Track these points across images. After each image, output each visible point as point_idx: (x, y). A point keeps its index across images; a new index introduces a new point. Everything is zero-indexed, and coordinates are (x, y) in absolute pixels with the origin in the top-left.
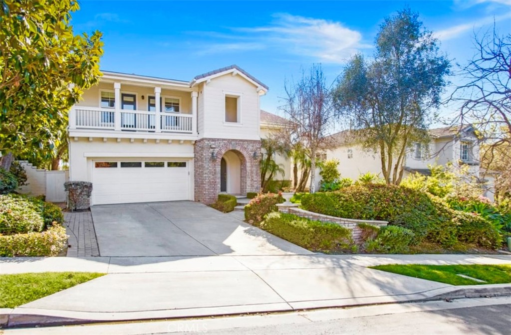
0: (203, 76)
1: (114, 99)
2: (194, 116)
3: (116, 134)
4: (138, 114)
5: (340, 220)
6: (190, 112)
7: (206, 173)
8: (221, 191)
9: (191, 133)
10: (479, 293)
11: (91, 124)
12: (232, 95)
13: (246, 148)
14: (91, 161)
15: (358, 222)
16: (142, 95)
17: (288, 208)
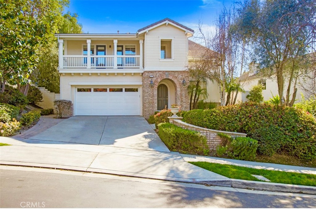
0: (144, 29)
1: (87, 49)
2: (141, 56)
3: (88, 71)
4: (99, 57)
5: (203, 130)
6: (139, 54)
7: (146, 96)
8: (158, 110)
9: (139, 68)
10: (247, 186)
11: (78, 65)
12: (166, 39)
13: (176, 77)
14: (74, 87)
15: (218, 132)
16: (109, 45)
17: (172, 120)
